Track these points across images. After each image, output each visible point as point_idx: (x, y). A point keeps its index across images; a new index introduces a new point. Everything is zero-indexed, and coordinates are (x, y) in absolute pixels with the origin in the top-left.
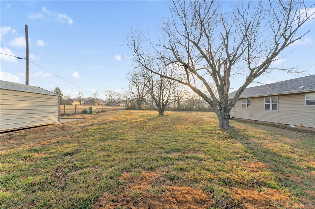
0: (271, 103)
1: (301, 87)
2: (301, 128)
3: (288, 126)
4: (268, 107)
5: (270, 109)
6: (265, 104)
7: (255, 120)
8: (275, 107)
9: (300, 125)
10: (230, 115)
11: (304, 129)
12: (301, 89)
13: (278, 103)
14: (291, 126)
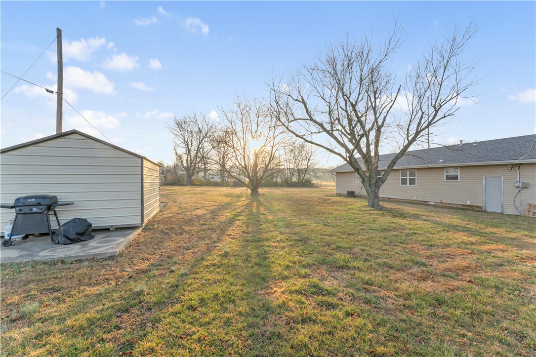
0: (408, 178)
1: (441, 161)
2: (440, 204)
3: (427, 203)
4: (404, 182)
5: (406, 184)
6: (401, 178)
7: (387, 198)
8: (412, 182)
9: (440, 202)
10: (348, 192)
11: (443, 205)
12: (441, 162)
13: (416, 177)
14: (430, 203)
